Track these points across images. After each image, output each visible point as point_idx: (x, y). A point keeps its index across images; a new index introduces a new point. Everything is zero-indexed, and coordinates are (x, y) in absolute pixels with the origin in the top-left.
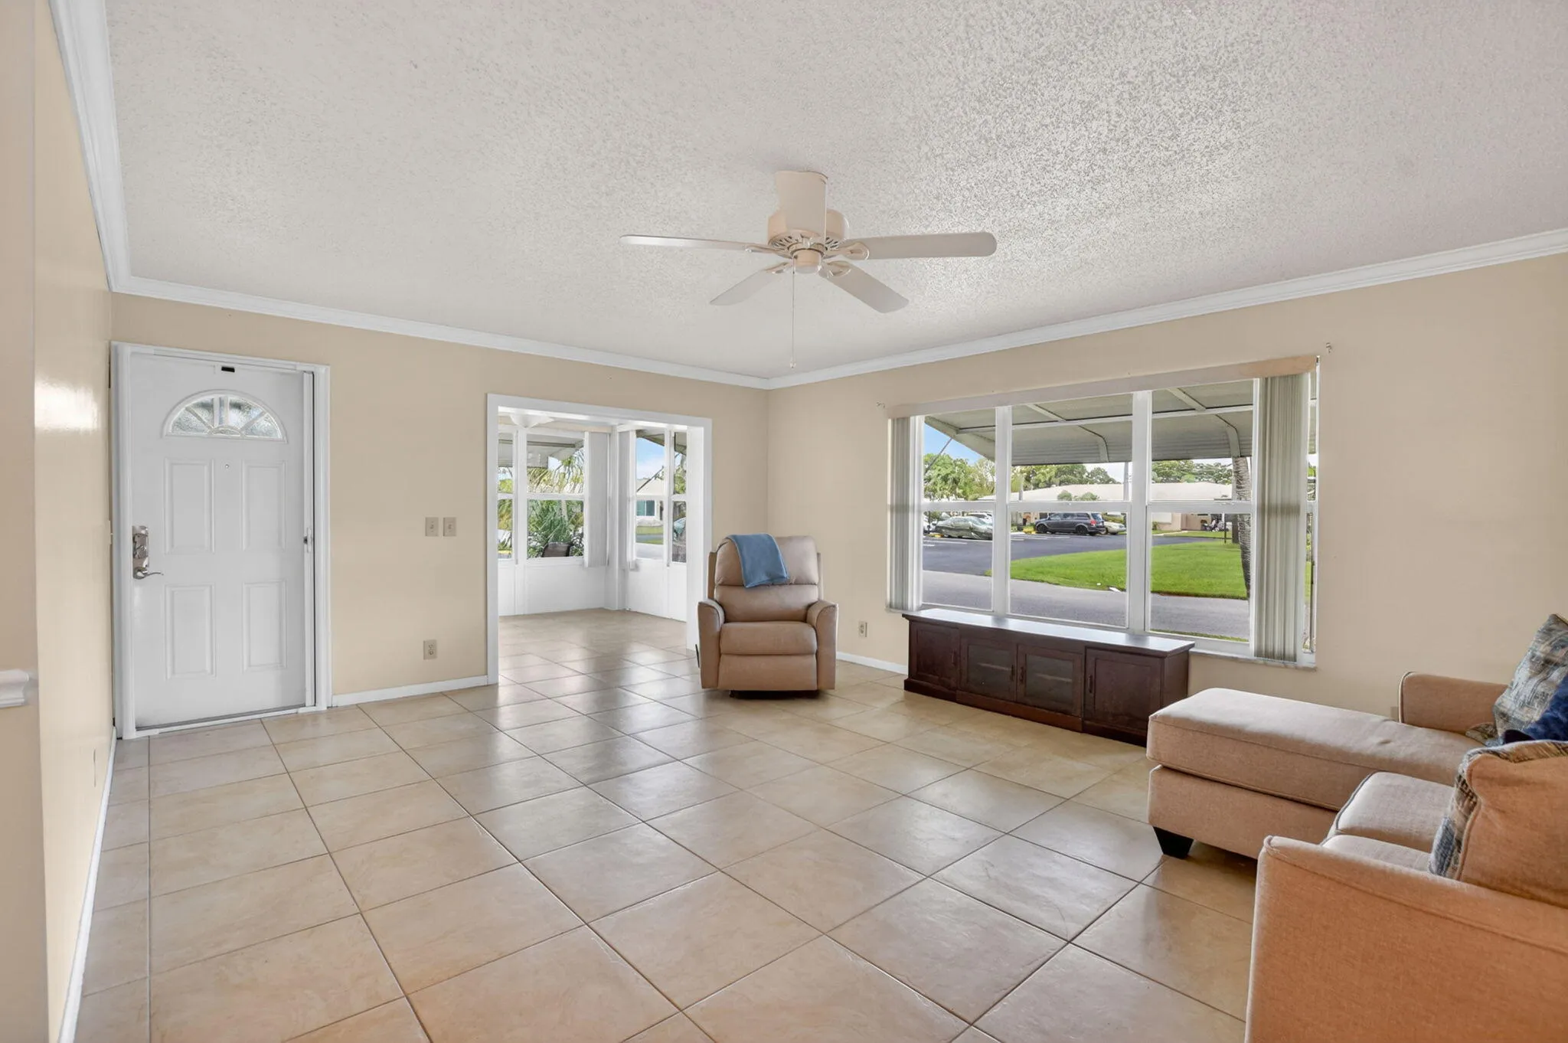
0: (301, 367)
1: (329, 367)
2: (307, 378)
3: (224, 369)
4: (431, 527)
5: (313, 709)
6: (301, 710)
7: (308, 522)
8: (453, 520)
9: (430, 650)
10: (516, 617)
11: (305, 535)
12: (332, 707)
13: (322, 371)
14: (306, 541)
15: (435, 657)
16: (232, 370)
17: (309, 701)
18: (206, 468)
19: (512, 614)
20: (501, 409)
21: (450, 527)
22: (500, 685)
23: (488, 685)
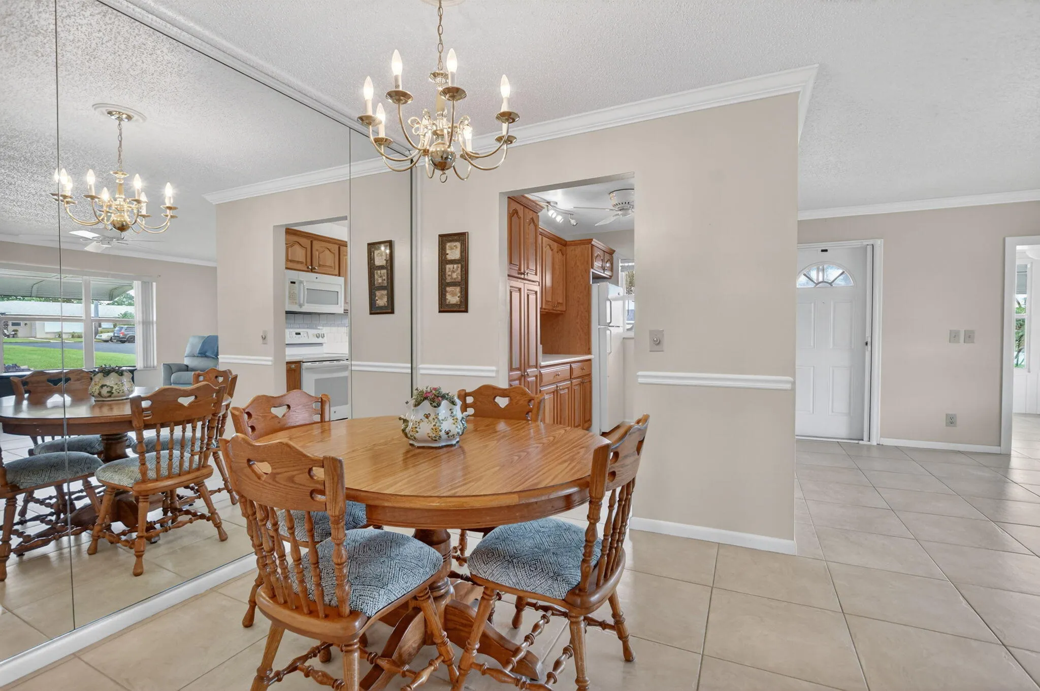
0: (865, 243)
1: (882, 240)
2: (869, 249)
3: (823, 251)
4: (954, 336)
5: (869, 443)
6: (861, 442)
7: (868, 334)
8: (973, 332)
9: (951, 421)
10: (1025, 415)
11: (866, 341)
12: (879, 444)
13: (879, 243)
14: (867, 344)
15: (955, 426)
16: (826, 251)
17: (866, 437)
18: (813, 304)
19: (1023, 412)
20: (1019, 248)
21: (969, 337)
22: (1012, 456)
23: (1000, 454)
